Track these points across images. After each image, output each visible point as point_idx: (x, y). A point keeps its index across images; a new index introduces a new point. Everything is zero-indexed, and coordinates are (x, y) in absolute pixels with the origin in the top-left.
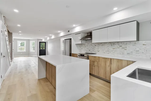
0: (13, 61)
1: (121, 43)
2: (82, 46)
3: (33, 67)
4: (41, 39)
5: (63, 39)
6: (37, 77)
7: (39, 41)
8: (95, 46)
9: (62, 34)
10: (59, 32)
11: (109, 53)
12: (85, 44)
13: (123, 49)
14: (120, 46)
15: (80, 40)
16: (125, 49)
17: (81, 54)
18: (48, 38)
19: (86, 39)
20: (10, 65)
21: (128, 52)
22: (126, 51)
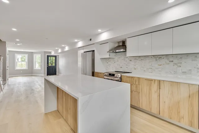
0: (7, 84)
1: (173, 56)
2: (110, 61)
3: (38, 92)
4: (50, 51)
5: (82, 51)
6: (43, 110)
7: (47, 55)
8: (130, 61)
9: (80, 44)
10: (76, 40)
11: (152, 72)
12: (114, 59)
13: (176, 66)
14: (170, 61)
15: (107, 52)
16: (178, 65)
17: (110, 73)
18: (60, 51)
19: (117, 51)
20: (2, 90)
21: (183, 71)
22: (180, 68)
